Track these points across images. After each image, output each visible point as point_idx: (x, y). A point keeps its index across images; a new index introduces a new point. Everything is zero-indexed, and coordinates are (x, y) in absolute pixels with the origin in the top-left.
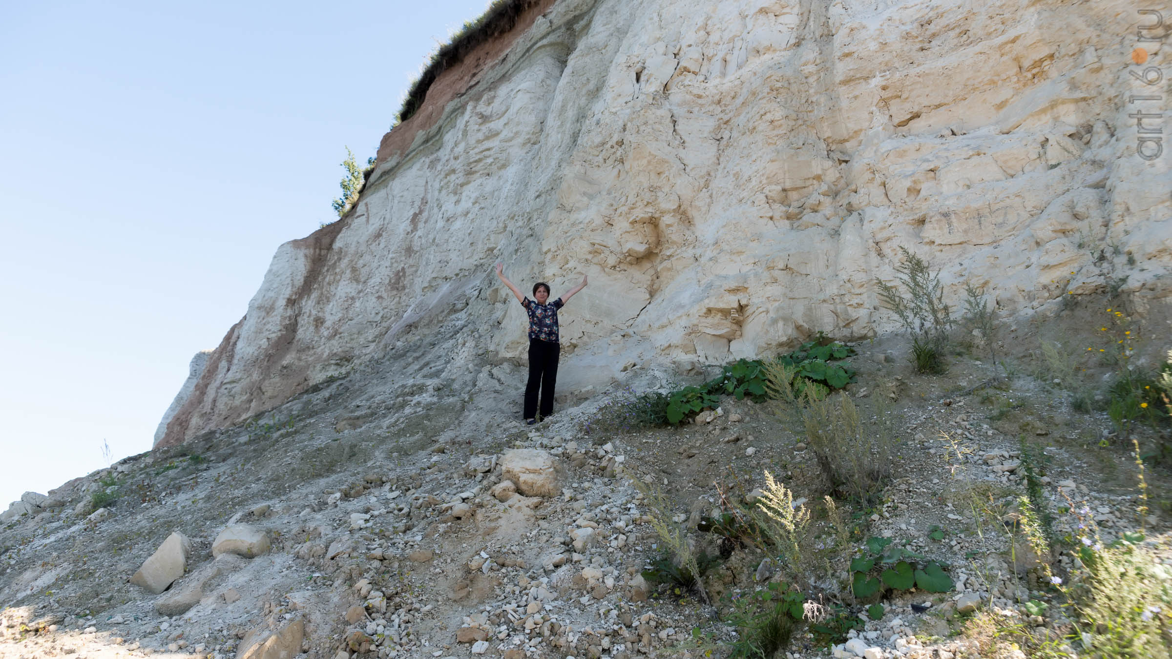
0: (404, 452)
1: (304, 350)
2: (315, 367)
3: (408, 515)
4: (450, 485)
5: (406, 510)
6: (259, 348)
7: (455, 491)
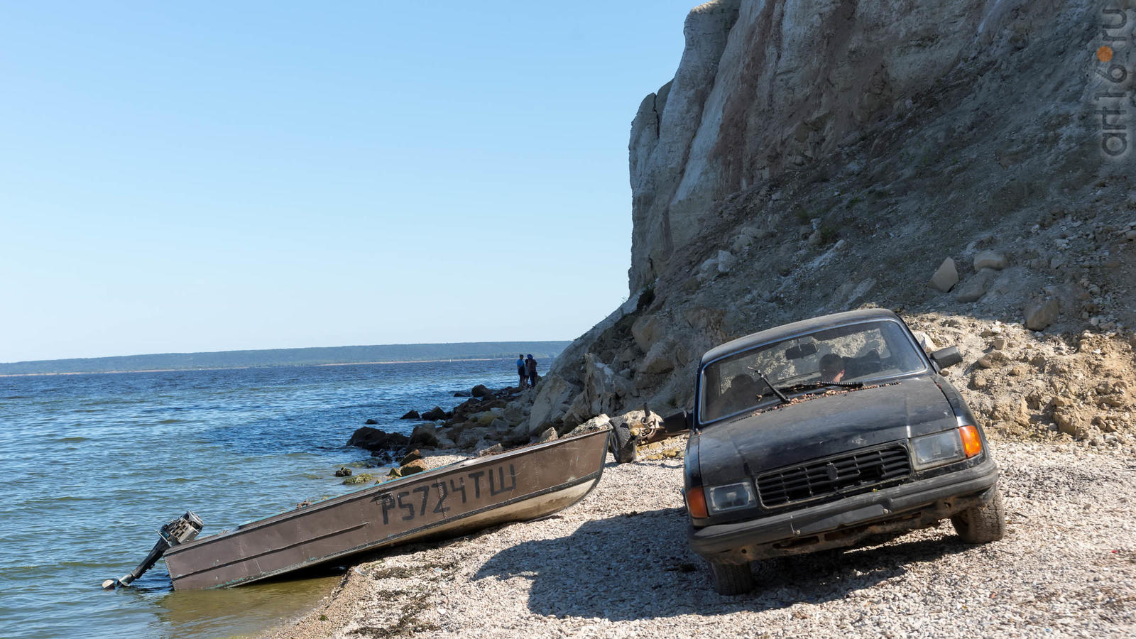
0: (1073, 188)
1: (872, 29)
2: (891, 50)
3: (1094, 238)
4: (1118, 215)
5: (1091, 236)
6: (811, 27)
7: (1123, 220)
